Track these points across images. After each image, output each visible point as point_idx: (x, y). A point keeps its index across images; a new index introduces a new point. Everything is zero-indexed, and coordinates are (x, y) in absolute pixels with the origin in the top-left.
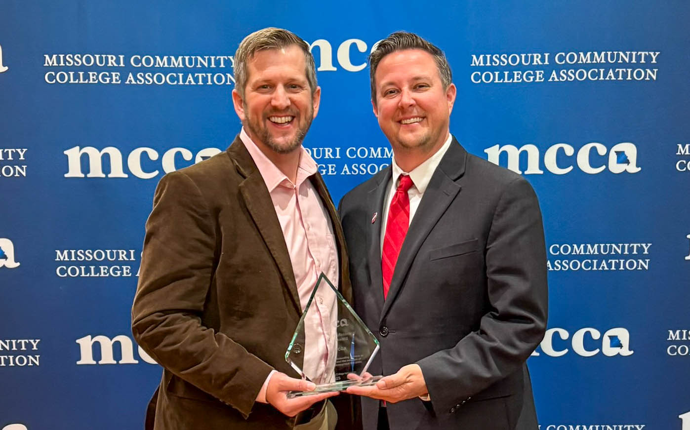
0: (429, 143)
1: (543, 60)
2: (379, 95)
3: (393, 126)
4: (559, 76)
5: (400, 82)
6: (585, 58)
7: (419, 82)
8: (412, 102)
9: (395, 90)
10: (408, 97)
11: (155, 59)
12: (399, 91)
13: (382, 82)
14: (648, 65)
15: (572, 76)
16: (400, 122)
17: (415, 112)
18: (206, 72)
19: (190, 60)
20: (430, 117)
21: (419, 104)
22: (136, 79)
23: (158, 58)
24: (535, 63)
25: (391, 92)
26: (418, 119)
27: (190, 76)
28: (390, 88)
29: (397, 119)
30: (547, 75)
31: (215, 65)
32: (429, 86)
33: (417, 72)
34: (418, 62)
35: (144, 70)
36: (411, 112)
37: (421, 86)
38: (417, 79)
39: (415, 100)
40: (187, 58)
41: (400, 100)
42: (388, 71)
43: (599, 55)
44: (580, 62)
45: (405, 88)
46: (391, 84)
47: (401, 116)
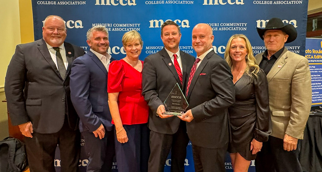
0: (176, 47)
1: (217, 25)
2: (163, 35)
3: (167, 43)
4: (221, 29)
5: (170, 33)
6: (228, 25)
7: (174, 33)
8: (172, 38)
9: (168, 34)
10: (171, 36)
11: (119, 25)
12: (169, 35)
13: (165, 32)
14: (244, 26)
15: (225, 29)
16: (169, 42)
17: (173, 40)
18: (132, 28)
19: (128, 25)
20: (176, 41)
21: (174, 38)
22: (115, 30)
23: (120, 24)
24: (215, 26)
25: (167, 35)
26: (173, 42)
27: (128, 29)
28: (167, 34)
29: (168, 41)
30: (218, 29)
31: (134, 26)
32: (176, 34)
33: (173, 31)
34: (173, 28)
35: (117, 27)
36: (172, 40)
37: (174, 34)
38: (174, 32)
39: (173, 37)
40: (127, 24)
41: (170, 37)
42: (166, 29)
43: (232, 24)
44: (227, 26)
45: (171, 34)
46: (167, 33)
47: (169, 41)
